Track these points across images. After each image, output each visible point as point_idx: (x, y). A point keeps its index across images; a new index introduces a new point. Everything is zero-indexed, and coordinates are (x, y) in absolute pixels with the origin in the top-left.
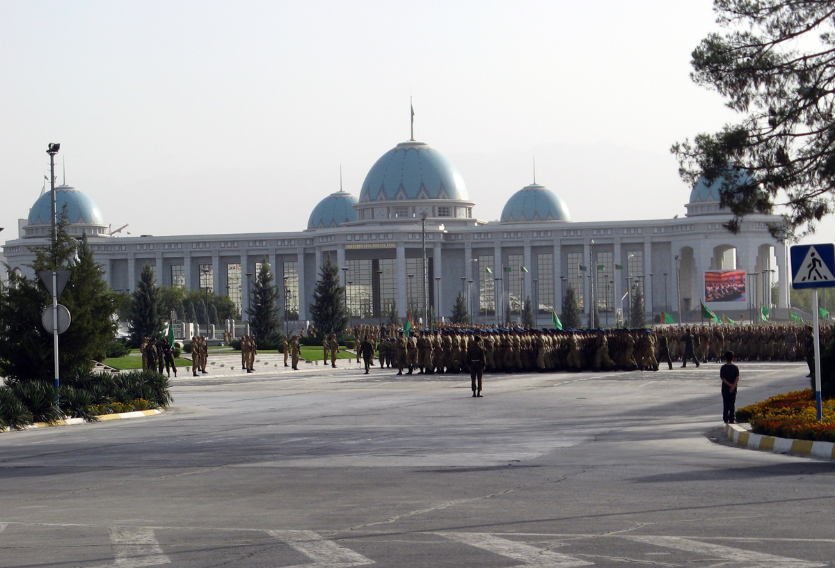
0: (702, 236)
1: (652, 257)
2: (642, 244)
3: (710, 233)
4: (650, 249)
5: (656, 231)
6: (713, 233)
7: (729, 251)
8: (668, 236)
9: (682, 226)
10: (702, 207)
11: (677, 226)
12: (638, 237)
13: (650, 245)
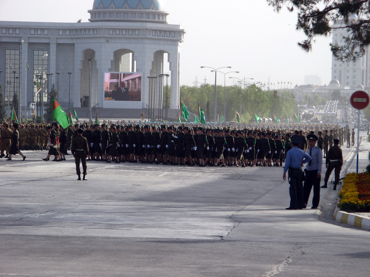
0: (103, 40)
1: (57, 56)
2: (48, 44)
3: (111, 38)
4: (55, 49)
5: (61, 33)
6: (114, 38)
7: (126, 55)
8: (72, 38)
9: (85, 30)
10: (104, 13)
11: (81, 30)
12: (44, 38)
13: (55, 46)
